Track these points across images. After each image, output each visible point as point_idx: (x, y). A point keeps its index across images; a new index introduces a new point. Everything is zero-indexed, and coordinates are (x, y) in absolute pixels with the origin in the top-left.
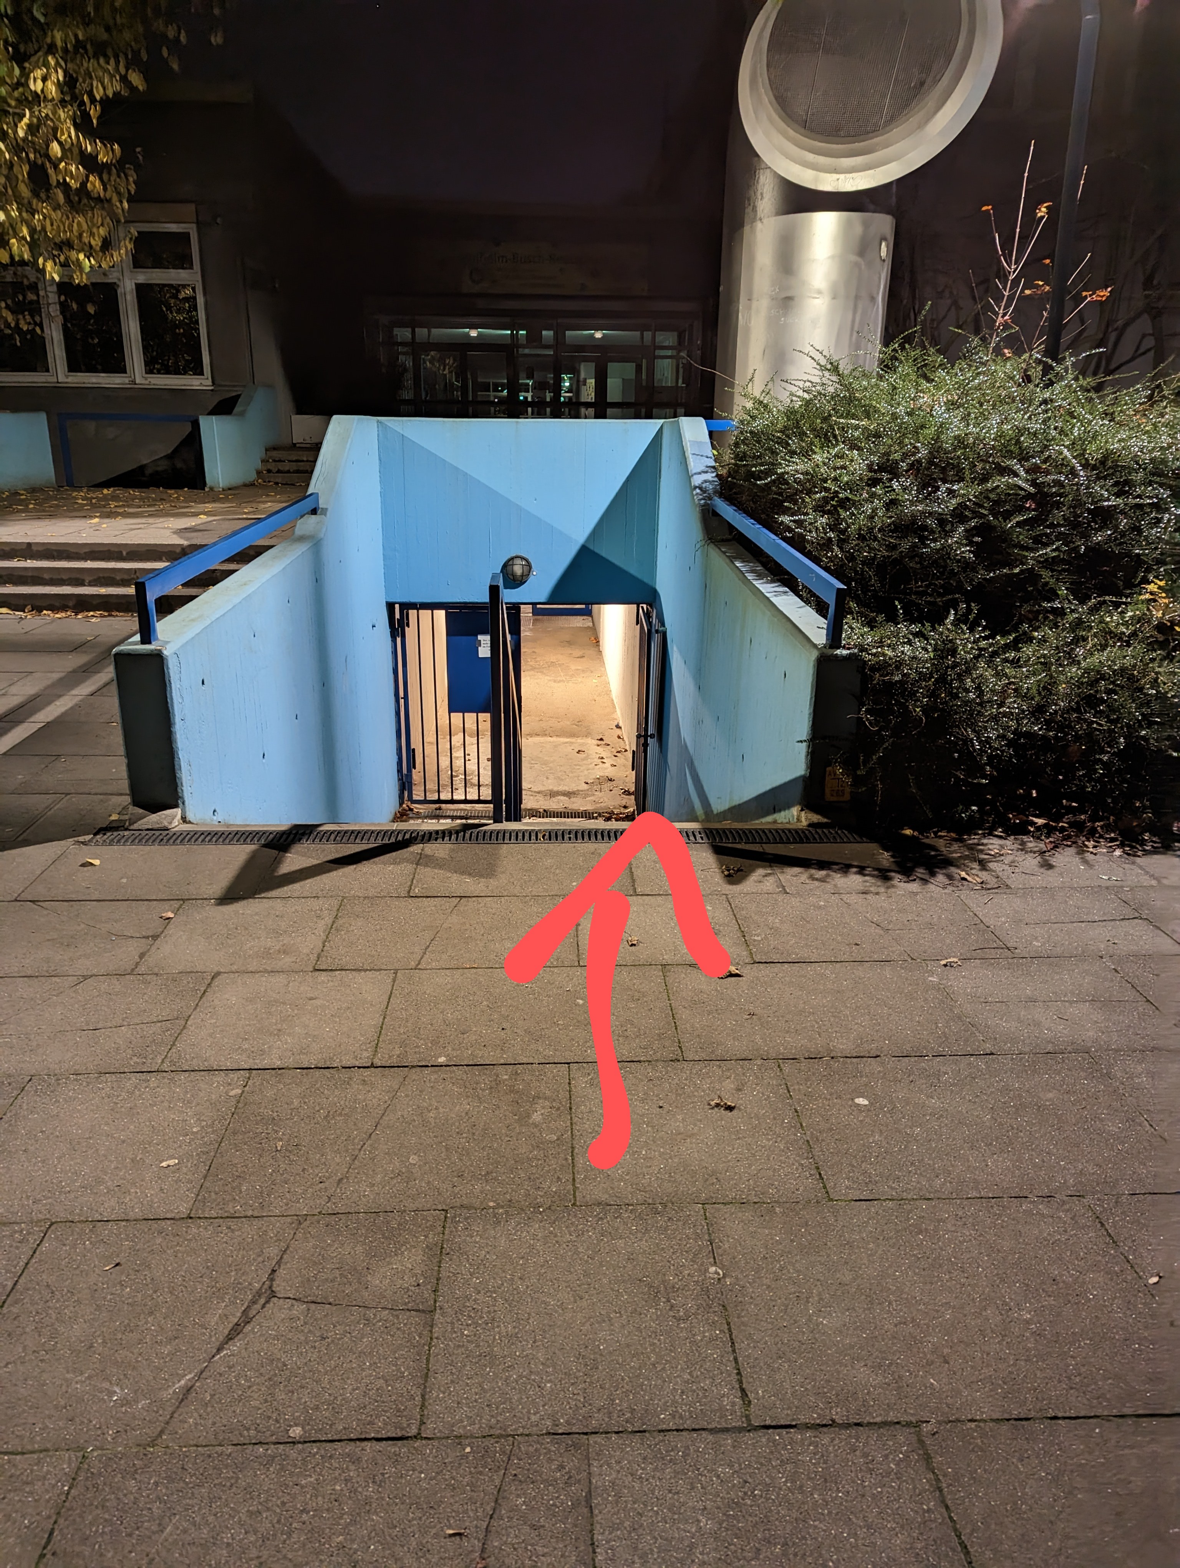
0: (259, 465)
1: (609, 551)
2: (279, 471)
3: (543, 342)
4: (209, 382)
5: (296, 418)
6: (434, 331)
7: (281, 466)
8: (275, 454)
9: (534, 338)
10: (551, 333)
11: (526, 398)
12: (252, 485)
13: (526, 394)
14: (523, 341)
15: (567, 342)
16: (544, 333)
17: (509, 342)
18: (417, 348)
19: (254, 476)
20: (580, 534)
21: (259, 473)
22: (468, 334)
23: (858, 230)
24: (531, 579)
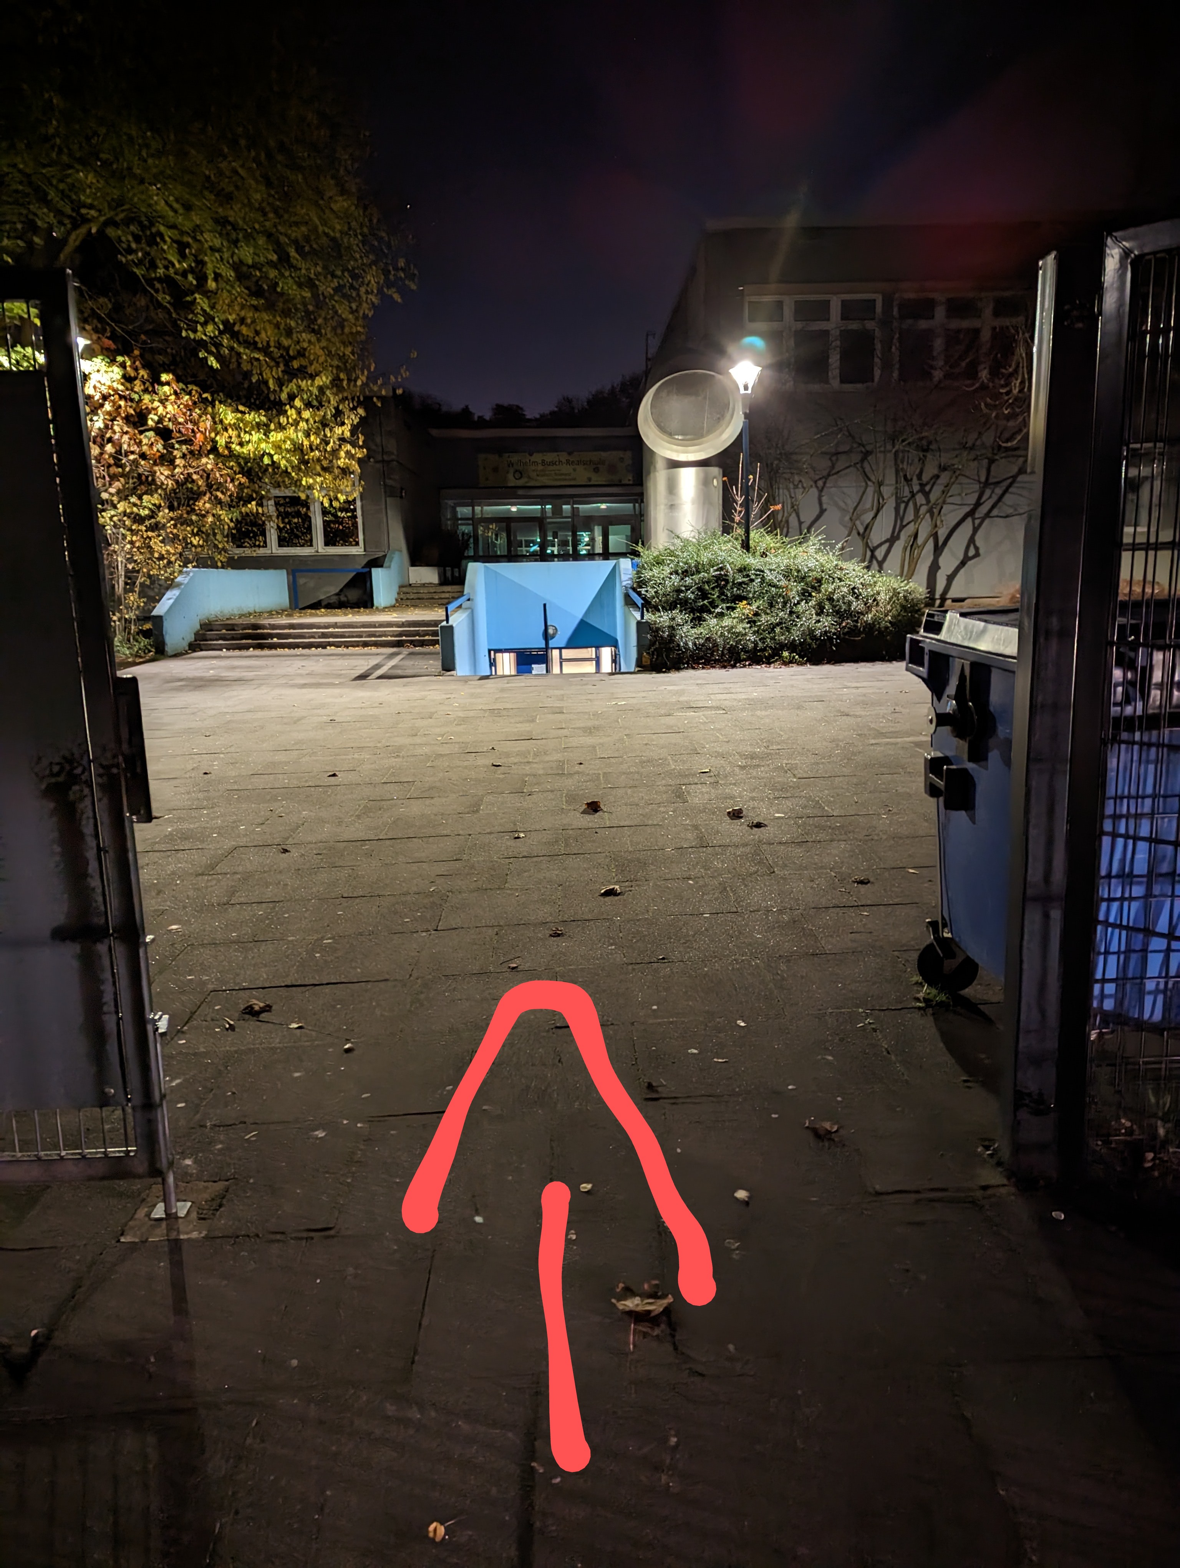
0: (396, 596)
1: (593, 621)
2: (407, 599)
3: (564, 515)
4: (363, 550)
5: (412, 569)
6: (485, 508)
7: (408, 596)
8: (404, 589)
9: (557, 511)
10: (569, 507)
11: (553, 552)
12: (394, 606)
13: (553, 549)
14: (549, 514)
15: (581, 514)
16: (564, 507)
17: (539, 515)
18: (474, 521)
19: (394, 602)
20: (579, 614)
21: (397, 600)
22: (509, 509)
23: (702, 475)
24: (557, 636)
